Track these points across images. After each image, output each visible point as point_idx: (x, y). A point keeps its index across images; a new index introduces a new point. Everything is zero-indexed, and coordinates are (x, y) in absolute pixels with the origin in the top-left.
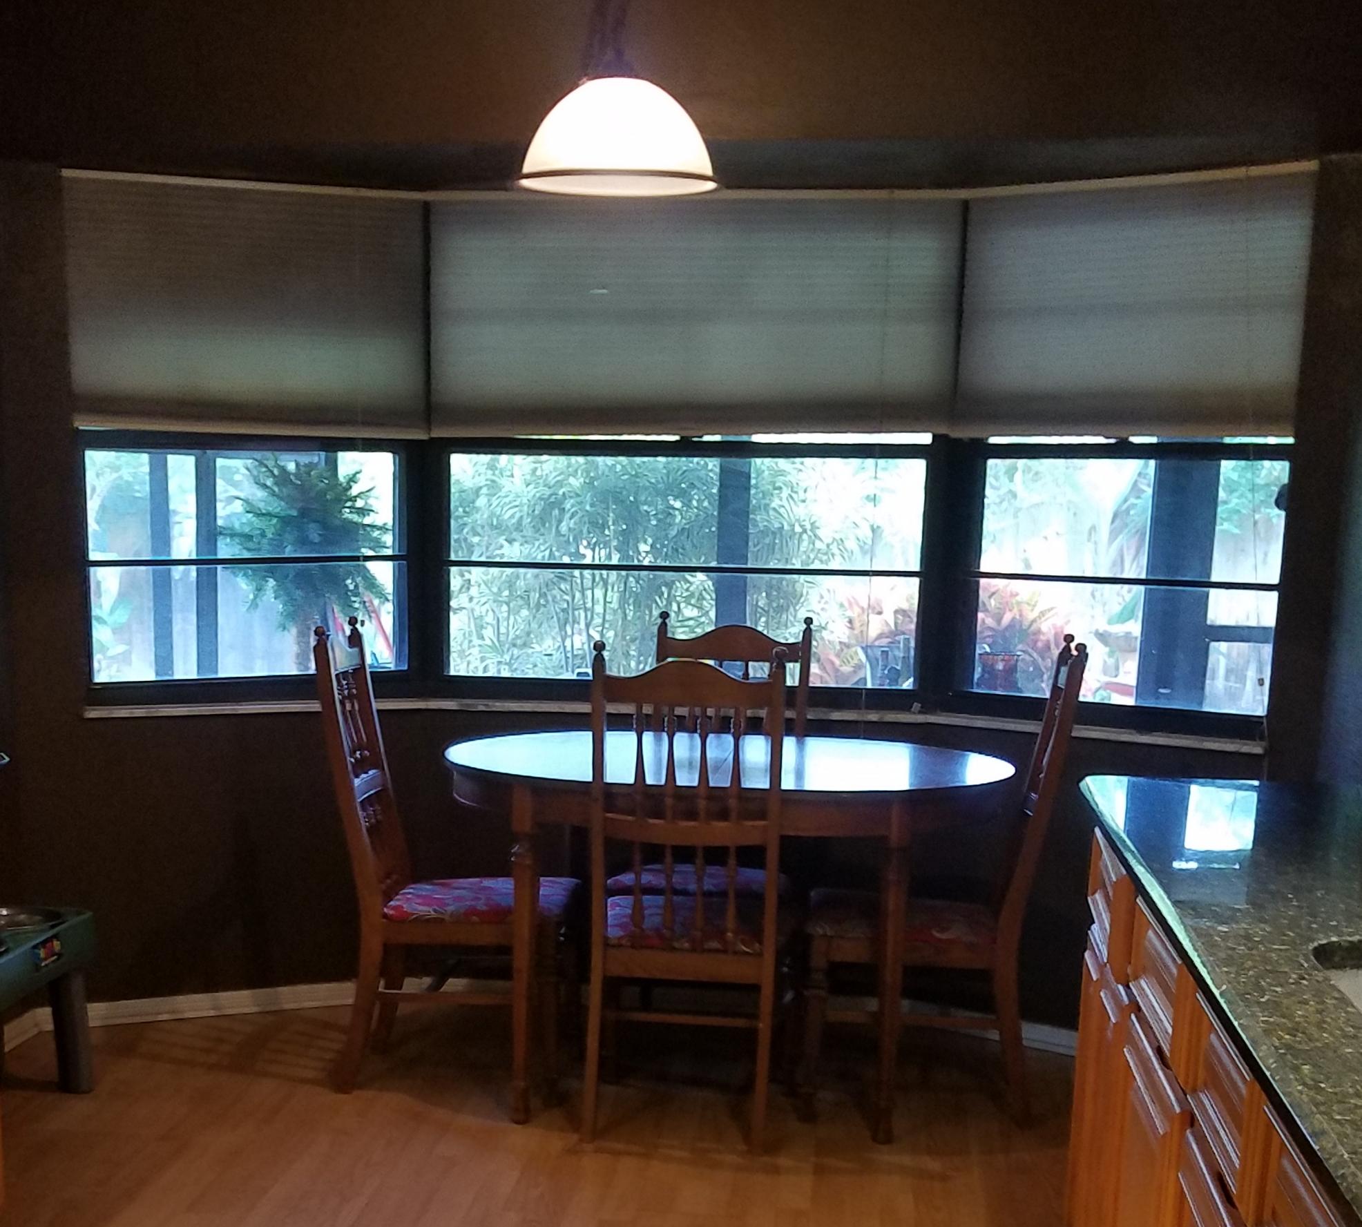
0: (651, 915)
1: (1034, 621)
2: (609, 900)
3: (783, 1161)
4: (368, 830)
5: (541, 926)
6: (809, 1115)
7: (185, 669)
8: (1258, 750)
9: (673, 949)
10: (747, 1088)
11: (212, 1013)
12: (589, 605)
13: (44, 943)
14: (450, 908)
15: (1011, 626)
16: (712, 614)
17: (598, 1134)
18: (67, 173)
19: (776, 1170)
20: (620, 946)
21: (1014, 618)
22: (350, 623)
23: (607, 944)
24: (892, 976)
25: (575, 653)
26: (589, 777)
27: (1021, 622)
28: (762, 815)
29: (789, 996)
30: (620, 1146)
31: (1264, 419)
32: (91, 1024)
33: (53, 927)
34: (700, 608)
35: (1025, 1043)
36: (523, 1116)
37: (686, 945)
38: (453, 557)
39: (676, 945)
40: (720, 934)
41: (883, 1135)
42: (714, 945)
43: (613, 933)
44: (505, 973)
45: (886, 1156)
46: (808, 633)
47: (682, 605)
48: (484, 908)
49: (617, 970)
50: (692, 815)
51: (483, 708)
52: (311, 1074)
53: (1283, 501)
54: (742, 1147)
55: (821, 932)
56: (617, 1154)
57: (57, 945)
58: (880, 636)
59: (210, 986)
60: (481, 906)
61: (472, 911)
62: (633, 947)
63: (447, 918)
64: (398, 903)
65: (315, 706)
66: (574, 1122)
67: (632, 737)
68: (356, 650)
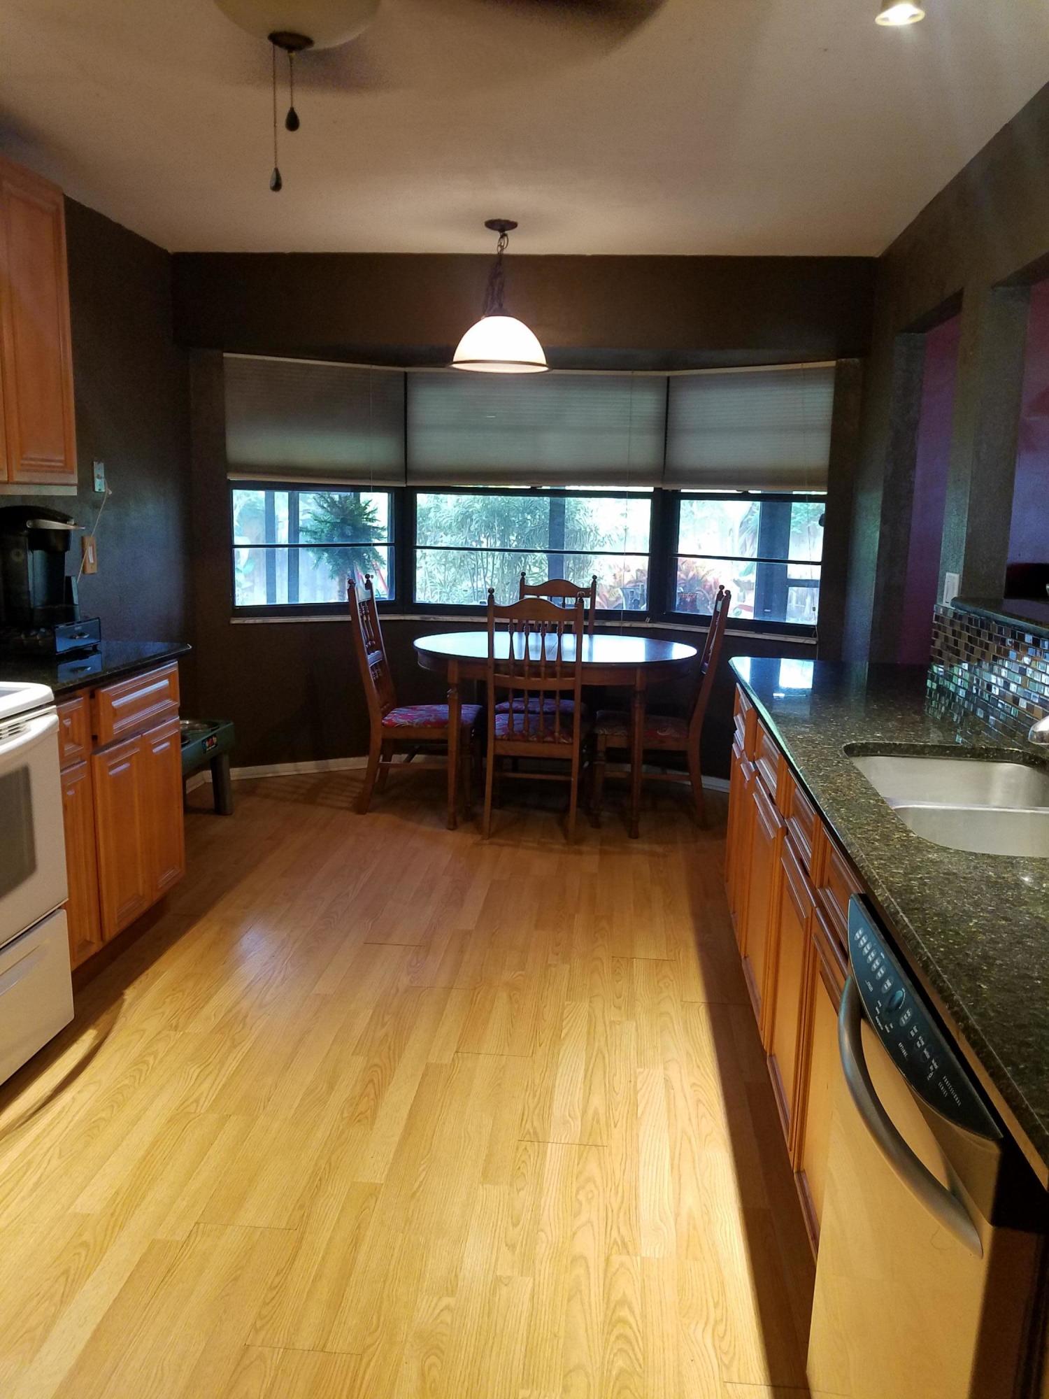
0: (518, 724)
1: (704, 576)
2: (497, 716)
3: (584, 848)
4: (375, 681)
5: (462, 730)
6: (597, 825)
7: (282, 599)
8: (814, 643)
9: (529, 741)
10: (566, 809)
11: (295, 773)
12: (485, 566)
13: (208, 739)
14: (417, 721)
15: (693, 578)
16: (547, 571)
17: (491, 836)
18: (226, 355)
19: (580, 853)
20: (504, 740)
21: (694, 575)
22: (366, 577)
23: (495, 738)
24: (637, 754)
25: (479, 590)
26: (486, 656)
27: (698, 576)
28: (573, 675)
29: (586, 764)
30: (501, 841)
31: (812, 482)
32: (232, 779)
33: (212, 730)
34: (540, 568)
35: (704, 786)
36: (453, 826)
37: (535, 739)
38: (418, 545)
39: (531, 739)
40: (552, 733)
41: (634, 835)
42: (549, 739)
43: (499, 733)
44: (444, 752)
45: (636, 845)
46: (594, 583)
47: (532, 567)
48: (434, 720)
49: (501, 751)
50: (537, 675)
51: (432, 619)
52: (345, 805)
53: (823, 523)
54: (564, 841)
55: (602, 732)
56: (501, 845)
57: (215, 739)
58: (630, 582)
59: (294, 758)
60: (432, 719)
61: (428, 722)
62: (509, 740)
63: (414, 725)
64: (390, 718)
65: (348, 618)
66: (479, 829)
67: (506, 635)
68: (369, 591)
